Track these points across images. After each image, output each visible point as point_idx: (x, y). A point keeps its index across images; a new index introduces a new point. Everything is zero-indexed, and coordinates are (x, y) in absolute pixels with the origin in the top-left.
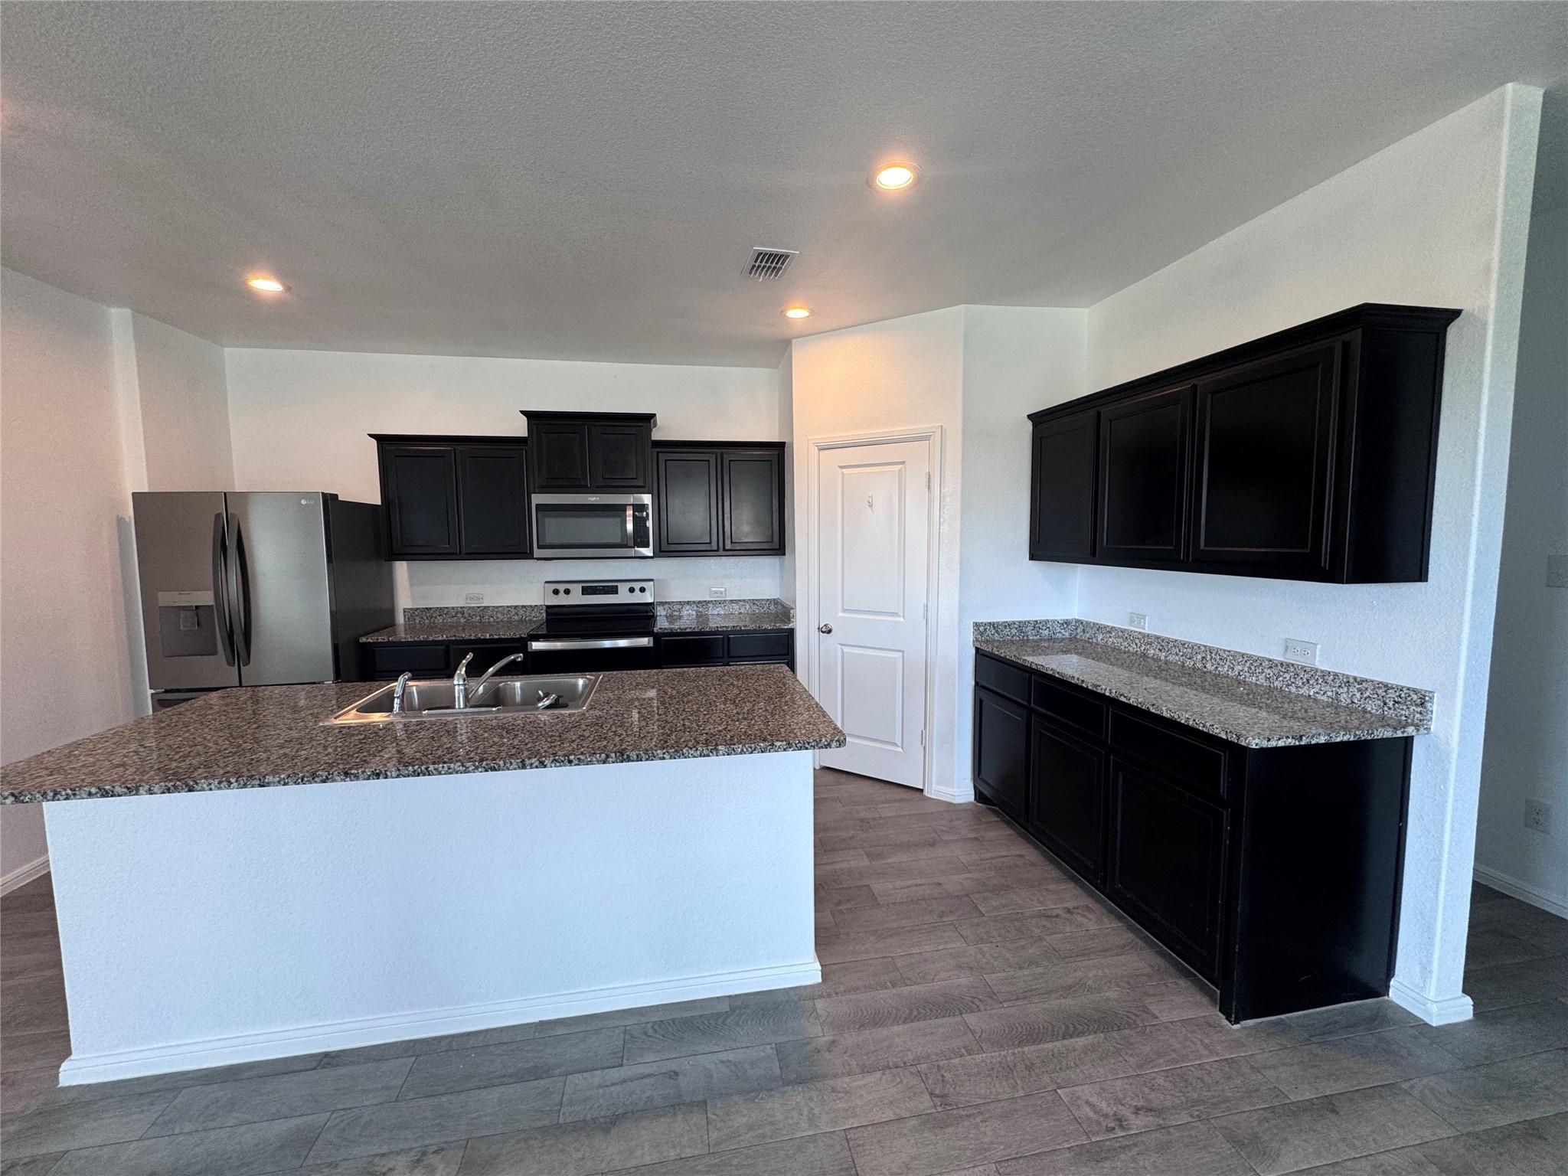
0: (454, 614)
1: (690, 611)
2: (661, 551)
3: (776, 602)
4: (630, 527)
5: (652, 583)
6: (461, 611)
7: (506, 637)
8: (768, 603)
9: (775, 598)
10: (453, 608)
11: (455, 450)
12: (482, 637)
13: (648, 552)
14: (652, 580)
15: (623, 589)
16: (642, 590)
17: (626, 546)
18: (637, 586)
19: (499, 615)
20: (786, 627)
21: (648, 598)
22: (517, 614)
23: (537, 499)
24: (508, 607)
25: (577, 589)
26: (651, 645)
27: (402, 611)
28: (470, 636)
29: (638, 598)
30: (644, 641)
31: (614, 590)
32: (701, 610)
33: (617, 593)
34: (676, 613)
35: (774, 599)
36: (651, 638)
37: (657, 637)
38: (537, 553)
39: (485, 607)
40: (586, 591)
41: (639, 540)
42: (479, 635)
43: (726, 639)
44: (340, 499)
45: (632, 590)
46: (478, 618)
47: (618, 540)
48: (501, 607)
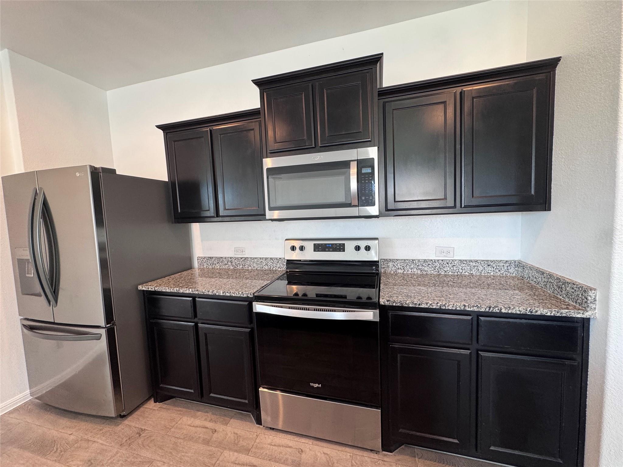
0: (226, 262)
1: (415, 270)
2: (387, 210)
3: (519, 264)
4: (354, 185)
5: (377, 242)
6: (230, 260)
7: (236, 295)
8: (506, 265)
9: (516, 259)
10: (225, 258)
11: (211, 131)
12: (217, 294)
13: (374, 210)
14: (376, 239)
15: (350, 246)
16: (368, 248)
17: (349, 205)
18: (363, 244)
19: (255, 265)
20: (579, 316)
21: (372, 256)
22: (267, 264)
23: (269, 163)
24: (260, 258)
25: (310, 246)
26: (377, 319)
27: (197, 259)
28: (209, 291)
29: (363, 256)
30: (369, 315)
31: (341, 248)
32: (426, 269)
33: (344, 251)
34: (400, 271)
35: (515, 262)
36: (377, 311)
37: (384, 310)
38: (269, 214)
39: (246, 258)
40: (317, 248)
41: (363, 198)
42: (215, 292)
43: (475, 323)
44: (117, 173)
45: (358, 248)
46: (241, 266)
47: (341, 199)
48: (256, 258)
